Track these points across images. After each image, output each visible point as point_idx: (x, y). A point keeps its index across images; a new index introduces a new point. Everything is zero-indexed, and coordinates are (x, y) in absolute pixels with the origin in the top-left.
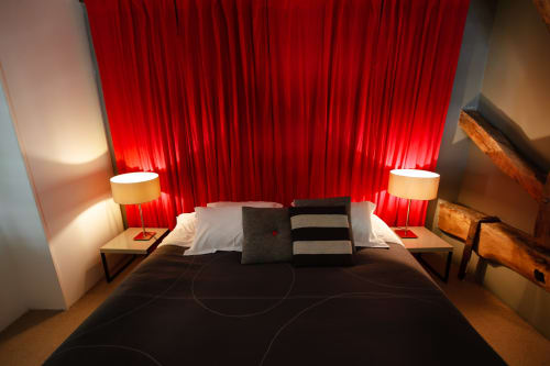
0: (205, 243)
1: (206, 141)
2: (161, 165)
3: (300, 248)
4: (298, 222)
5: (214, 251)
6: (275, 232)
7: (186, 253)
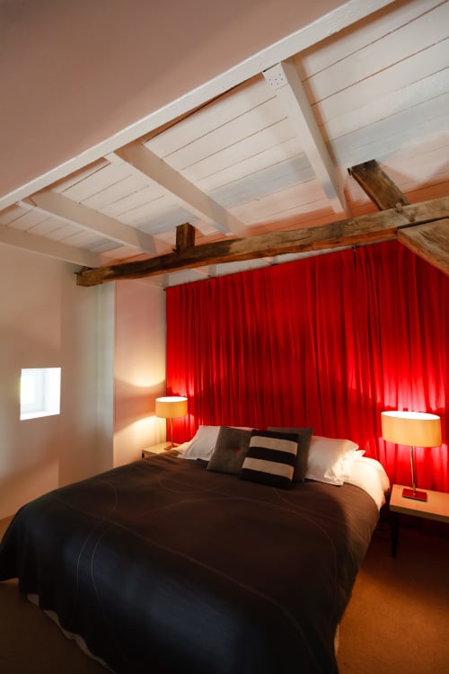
0: (192, 452)
1: (222, 375)
2: (192, 393)
3: (249, 463)
4: (256, 442)
5: (196, 459)
6: (236, 448)
7: (179, 456)
